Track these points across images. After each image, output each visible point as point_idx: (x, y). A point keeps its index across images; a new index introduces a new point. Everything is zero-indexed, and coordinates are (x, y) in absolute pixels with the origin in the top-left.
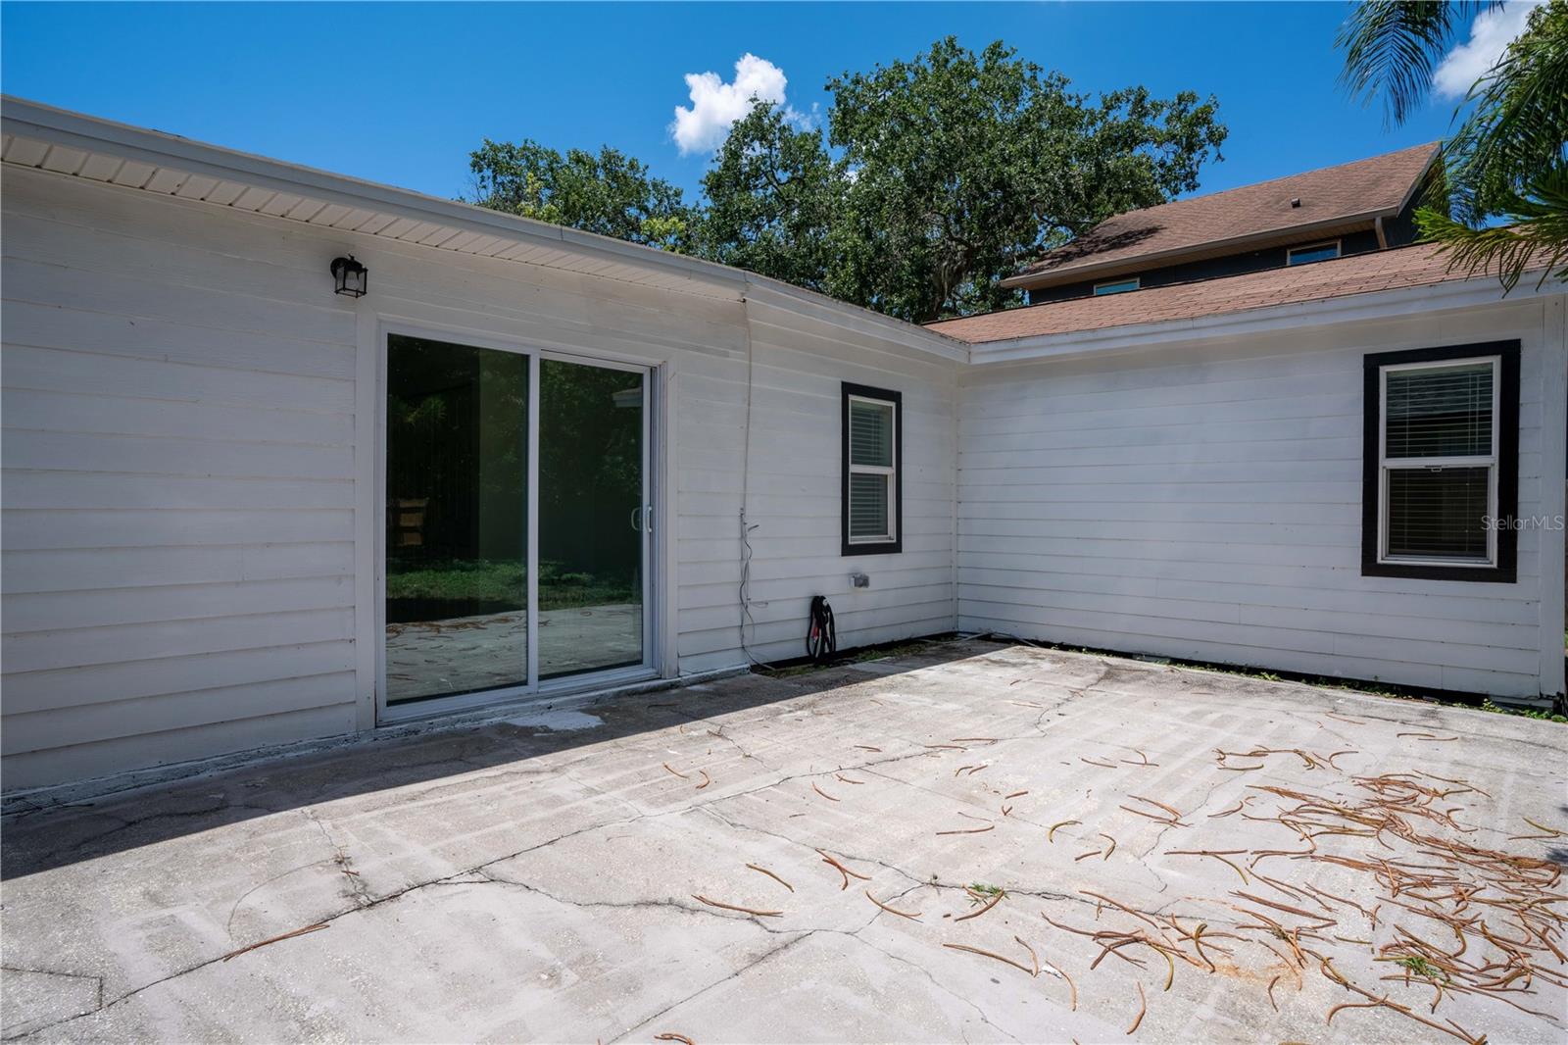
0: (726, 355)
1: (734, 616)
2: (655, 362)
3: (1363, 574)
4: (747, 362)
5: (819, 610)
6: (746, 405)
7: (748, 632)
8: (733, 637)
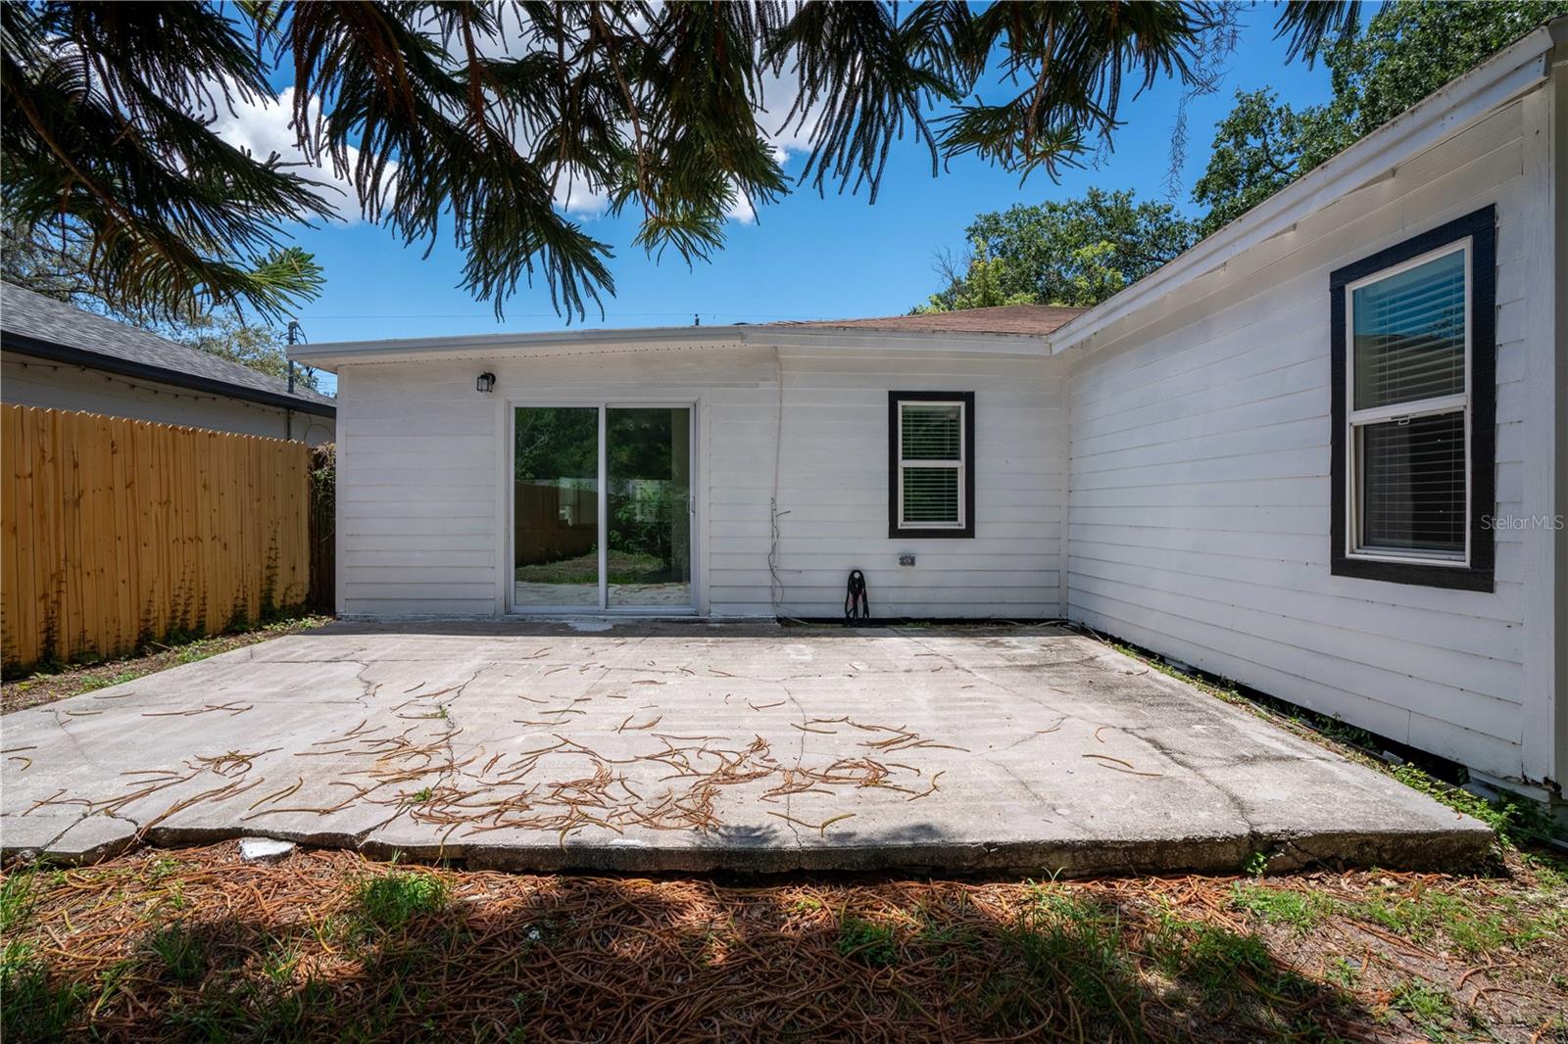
0: (757, 386)
1: (766, 578)
2: (695, 399)
3: (1333, 573)
4: (778, 389)
5: (856, 584)
6: (777, 422)
7: (778, 592)
8: (765, 595)
